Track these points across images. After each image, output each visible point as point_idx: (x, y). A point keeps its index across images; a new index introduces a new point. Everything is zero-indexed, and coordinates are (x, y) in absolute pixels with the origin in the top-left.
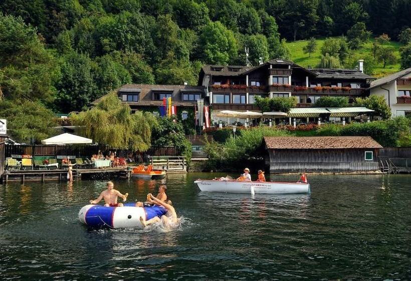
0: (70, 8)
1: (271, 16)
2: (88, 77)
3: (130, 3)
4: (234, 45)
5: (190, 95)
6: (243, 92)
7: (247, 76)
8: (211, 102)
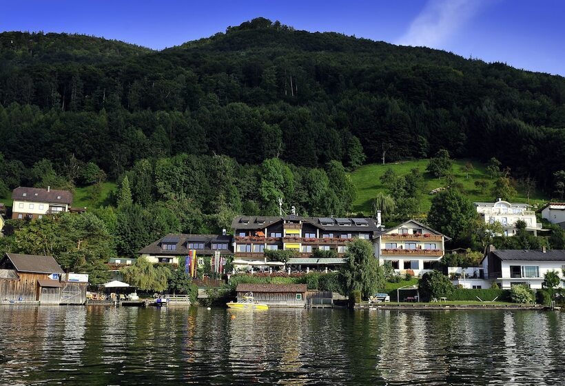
0: (133, 138)
1: (355, 137)
2: (140, 224)
3: (195, 129)
4: (291, 182)
5: (224, 245)
6: (262, 242)
7: (266, 229)
8: (235, 251)
